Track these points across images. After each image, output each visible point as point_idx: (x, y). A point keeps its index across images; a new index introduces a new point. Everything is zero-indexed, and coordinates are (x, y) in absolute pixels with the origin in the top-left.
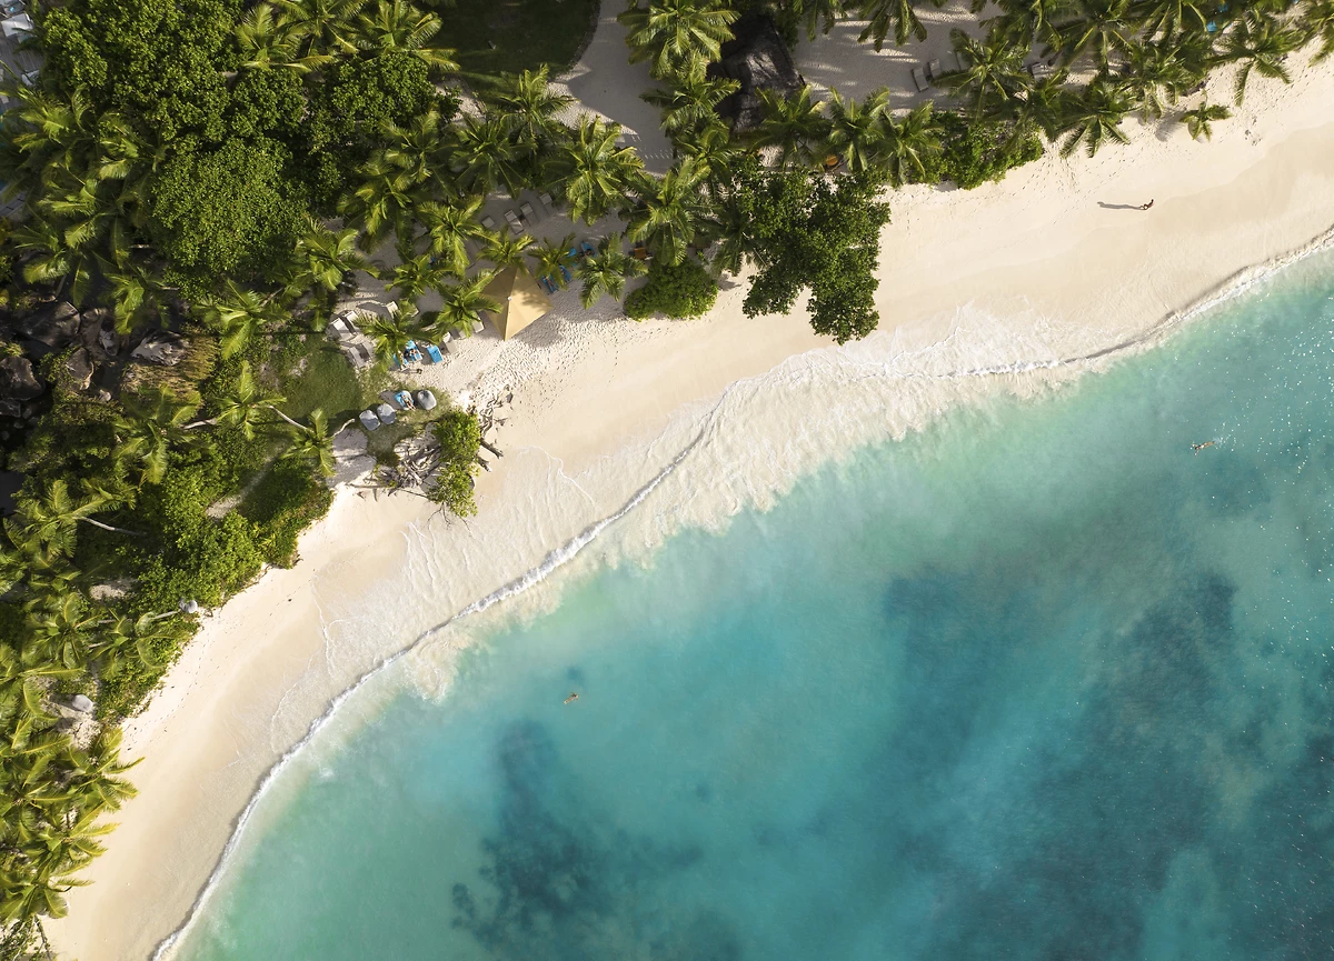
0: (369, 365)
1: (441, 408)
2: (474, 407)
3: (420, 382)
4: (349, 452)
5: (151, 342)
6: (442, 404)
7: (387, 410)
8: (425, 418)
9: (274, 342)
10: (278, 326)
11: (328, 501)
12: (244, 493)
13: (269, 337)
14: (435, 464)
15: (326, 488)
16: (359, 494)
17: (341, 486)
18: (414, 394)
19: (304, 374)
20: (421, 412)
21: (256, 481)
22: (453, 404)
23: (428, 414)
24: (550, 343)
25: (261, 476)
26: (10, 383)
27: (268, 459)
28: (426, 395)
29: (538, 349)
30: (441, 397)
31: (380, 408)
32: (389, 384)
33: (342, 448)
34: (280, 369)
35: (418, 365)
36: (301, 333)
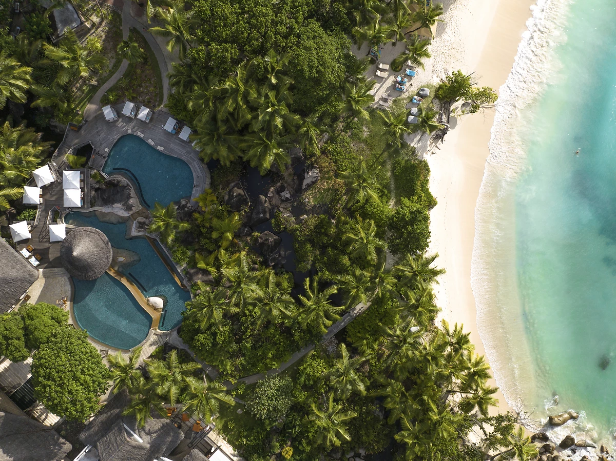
0: (390, 103)
1: (432, 90)
2: (442, 79)
3: (414, 89)
4: (416, 140)
5: (308, 173)
6: (431, 88)
7: (415, 110)
8: (430, 99)
9: (347, 133)
10: (341, 127)
11: (426, 165)
12: (393, 195)
13: (343, 133)
14: (447, 115)
15: (421, 161)
16: (433, 153)
17: (425, 155)
18: (418, 94)
19: (370, 131)
20: (426, 99)
21: (393, 186)
22: (435, 84)
23: (430, 97)
24: (444, 30)
25: (392, 183)
26: (269, 246)
27: (389, 174)
28: (423, 90)
29: (442, 36)
30: (428, 86)
31: (412, 112)
32: (405, 101)
33: (412, 141)
34: (359, 139)
35: (408, 84)
36: (353, 119)
